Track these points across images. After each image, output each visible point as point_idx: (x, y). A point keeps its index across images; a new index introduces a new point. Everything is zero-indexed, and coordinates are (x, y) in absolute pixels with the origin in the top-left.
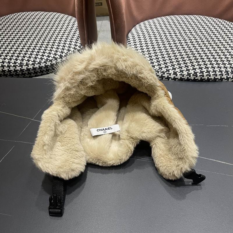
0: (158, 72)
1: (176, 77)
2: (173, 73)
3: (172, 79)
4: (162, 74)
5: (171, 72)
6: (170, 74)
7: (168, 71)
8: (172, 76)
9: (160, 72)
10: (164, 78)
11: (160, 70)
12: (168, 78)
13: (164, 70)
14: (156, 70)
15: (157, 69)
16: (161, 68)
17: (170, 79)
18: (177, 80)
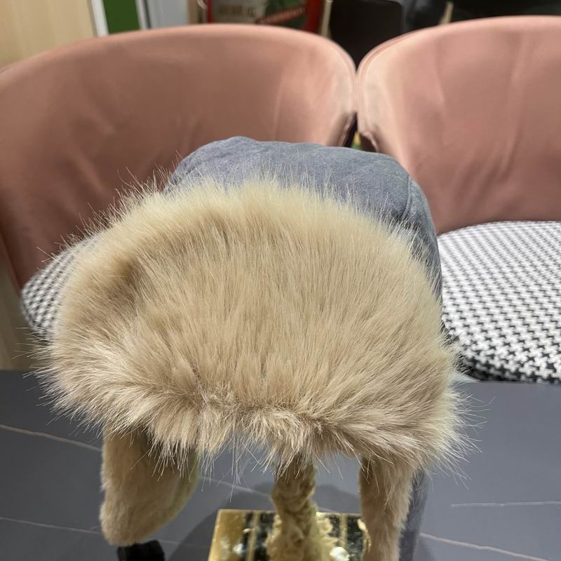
0: (507, 361)
1: (554, 375)
2: (544, 365)
3: (544, 380)
4: (518, 366)
5: (541, 362)
6: (538, 368)
7: (532, 359)
8: (544, 373)
9: (511, 362)
10: (523, 378)
11: (511, 357)
12: (534, 377)
13: (522, 357)
14: (503, 357)
15: (501, 354)
16: (513, 353)
17: (539, 380)
18: (556, 382)
